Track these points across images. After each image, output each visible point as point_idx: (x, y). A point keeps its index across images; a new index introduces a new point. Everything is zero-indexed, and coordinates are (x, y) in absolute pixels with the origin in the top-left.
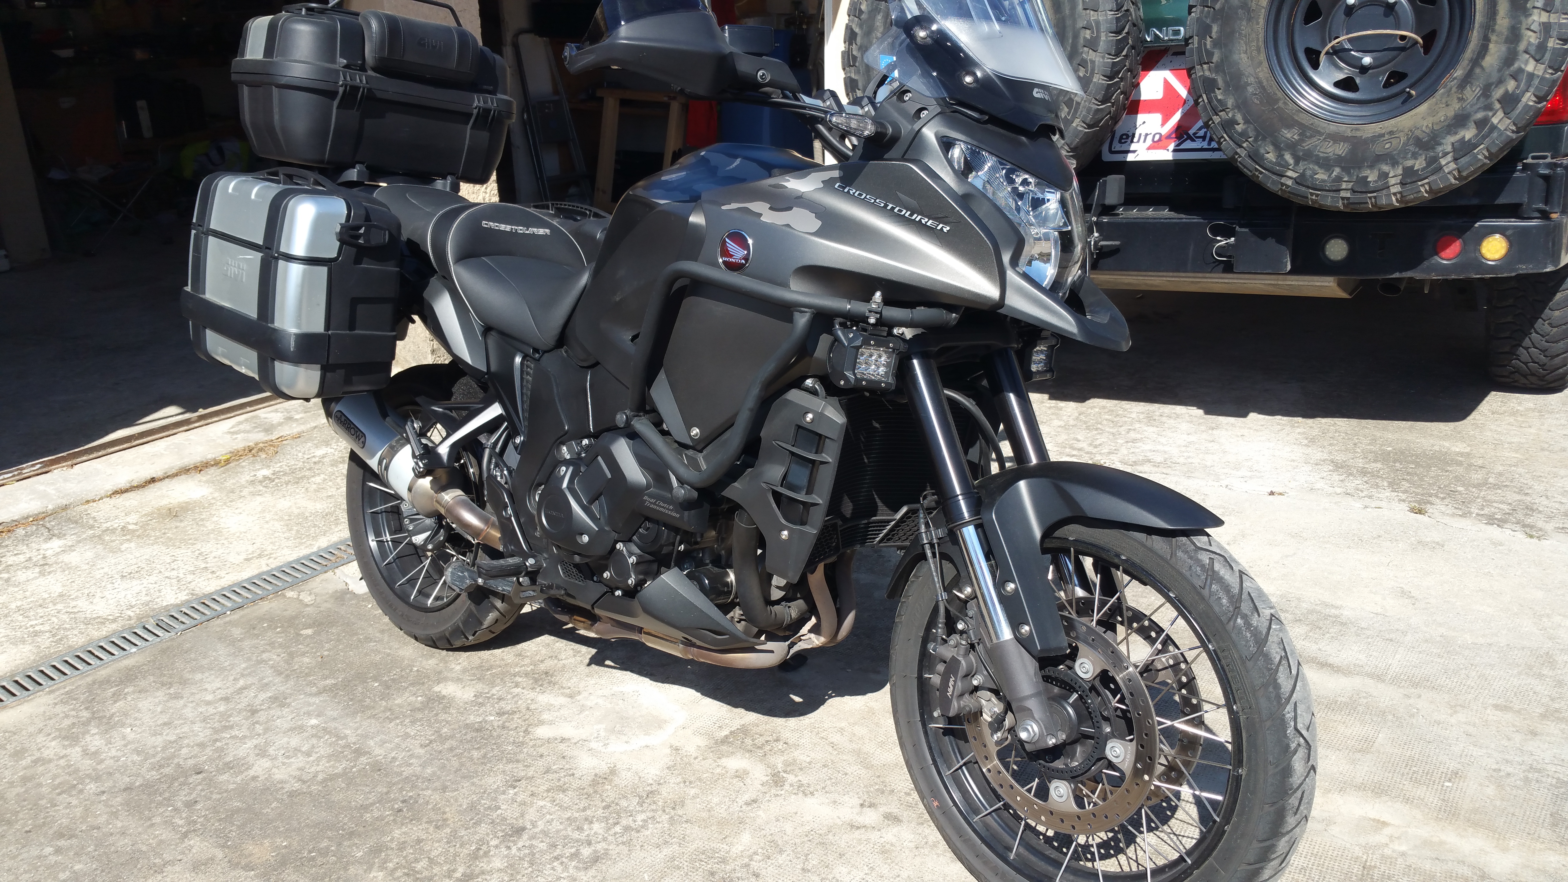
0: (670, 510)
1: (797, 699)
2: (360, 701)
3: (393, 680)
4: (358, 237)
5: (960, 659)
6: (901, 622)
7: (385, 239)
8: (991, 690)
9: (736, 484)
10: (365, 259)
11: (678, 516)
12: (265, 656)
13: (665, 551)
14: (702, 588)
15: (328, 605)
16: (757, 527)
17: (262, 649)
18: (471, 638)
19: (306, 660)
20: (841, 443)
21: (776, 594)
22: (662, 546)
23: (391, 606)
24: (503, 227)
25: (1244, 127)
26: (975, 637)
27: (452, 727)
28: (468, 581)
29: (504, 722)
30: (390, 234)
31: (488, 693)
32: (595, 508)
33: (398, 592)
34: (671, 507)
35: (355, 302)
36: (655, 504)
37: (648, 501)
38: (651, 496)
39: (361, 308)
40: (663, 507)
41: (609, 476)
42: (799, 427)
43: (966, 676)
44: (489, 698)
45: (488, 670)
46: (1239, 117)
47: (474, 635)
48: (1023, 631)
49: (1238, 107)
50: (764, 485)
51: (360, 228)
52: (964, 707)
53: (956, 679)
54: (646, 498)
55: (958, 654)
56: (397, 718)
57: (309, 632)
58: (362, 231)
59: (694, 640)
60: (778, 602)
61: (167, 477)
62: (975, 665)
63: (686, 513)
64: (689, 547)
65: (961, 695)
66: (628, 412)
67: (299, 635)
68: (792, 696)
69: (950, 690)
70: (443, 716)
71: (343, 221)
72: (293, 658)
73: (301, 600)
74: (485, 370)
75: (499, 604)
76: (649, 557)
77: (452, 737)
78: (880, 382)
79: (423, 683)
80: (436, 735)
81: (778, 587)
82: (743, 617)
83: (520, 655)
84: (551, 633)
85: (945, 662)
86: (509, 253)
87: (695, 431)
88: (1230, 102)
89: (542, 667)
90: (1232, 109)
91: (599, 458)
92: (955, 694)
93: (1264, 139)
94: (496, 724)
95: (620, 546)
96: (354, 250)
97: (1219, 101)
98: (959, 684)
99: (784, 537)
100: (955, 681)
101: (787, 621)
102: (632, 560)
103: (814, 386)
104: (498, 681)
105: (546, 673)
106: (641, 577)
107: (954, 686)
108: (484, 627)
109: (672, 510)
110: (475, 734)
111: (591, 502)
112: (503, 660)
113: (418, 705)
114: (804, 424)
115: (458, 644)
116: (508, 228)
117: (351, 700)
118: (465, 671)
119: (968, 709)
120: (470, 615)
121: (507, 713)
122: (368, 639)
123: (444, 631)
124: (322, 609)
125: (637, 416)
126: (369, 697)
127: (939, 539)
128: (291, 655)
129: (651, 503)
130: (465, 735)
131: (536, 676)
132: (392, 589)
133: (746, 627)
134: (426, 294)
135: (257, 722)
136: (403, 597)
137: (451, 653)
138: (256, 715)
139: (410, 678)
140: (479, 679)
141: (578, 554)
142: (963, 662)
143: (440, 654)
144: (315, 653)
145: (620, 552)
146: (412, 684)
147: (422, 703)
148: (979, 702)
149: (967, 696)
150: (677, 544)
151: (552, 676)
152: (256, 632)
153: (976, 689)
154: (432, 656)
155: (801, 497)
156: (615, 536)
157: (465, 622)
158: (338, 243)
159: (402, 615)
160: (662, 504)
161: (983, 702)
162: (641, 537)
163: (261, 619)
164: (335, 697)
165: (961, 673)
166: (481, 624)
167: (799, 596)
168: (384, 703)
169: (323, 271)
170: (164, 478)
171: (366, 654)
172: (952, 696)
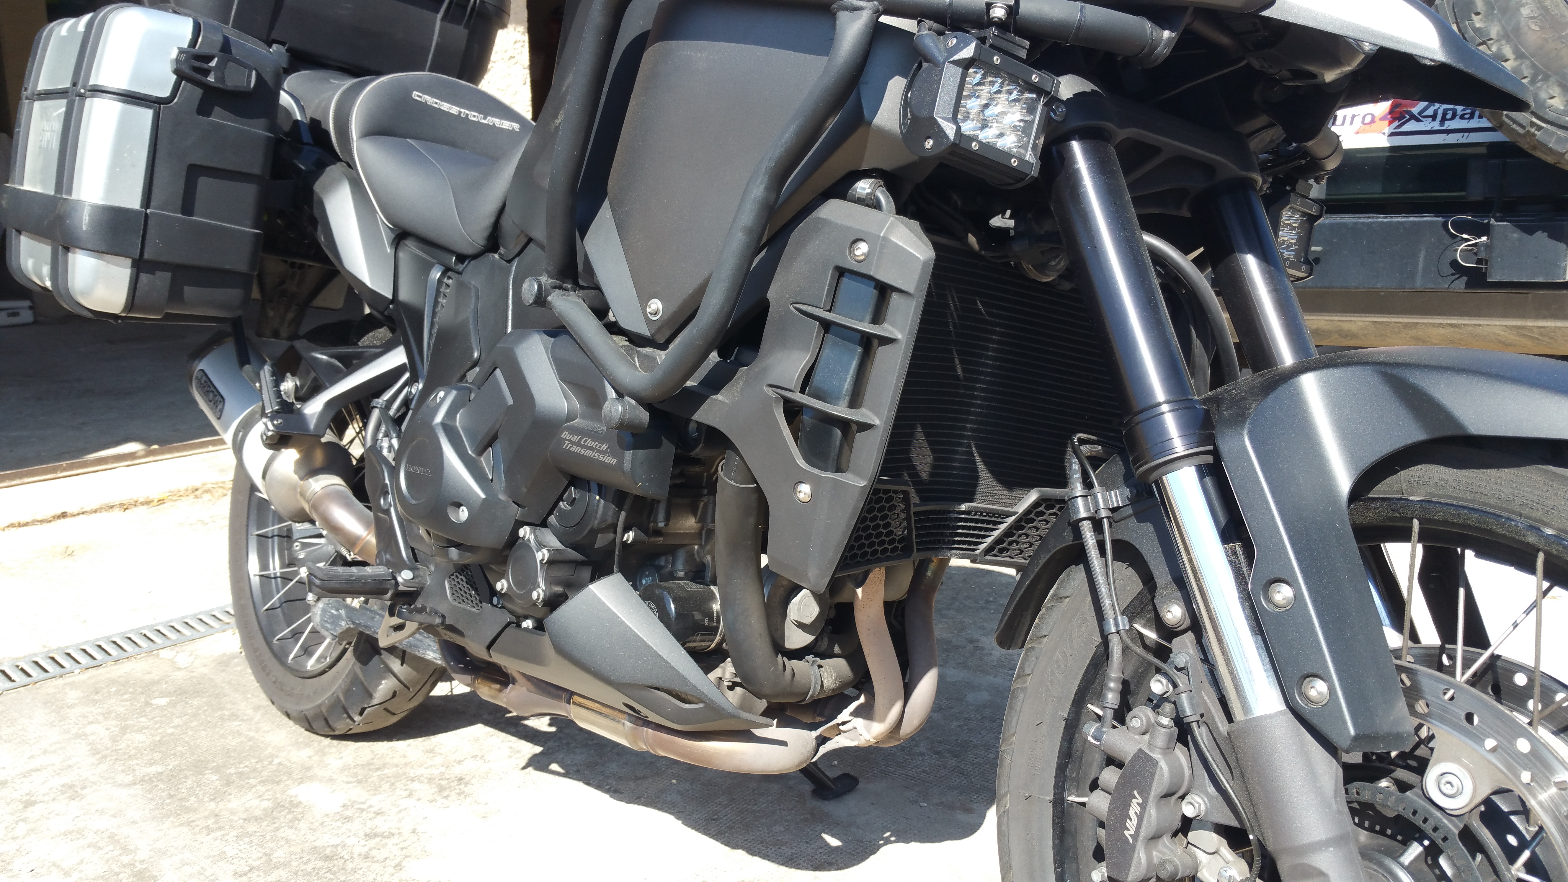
0: (600, 452)
1: (834, 842)
2: (181, 799)
3: (241, 774)
4: (206, 72)
5: (1156, 755)
6: (1023, 689)
7: (249, 82)
8: (1222, 830)
9: (719, 397)
10: (217, 110)
11: (613, 461)
12: (89, 729)
13: (601, 541)
14: (663, 616)
15: (205, 670)
16: (759, 489)
17: (91, 719)
18: (357, 718)
19: (140, 737)
20: (922, 300)
21: (796, 639)
22: (594, 533)
23: (264, 669)
24: (445, 106)
25: (1515, 64)
26: (1193, 706)
27: (292, 849)
28: (343, 623)
29: (370, 850)
30: (259, 77)
31: (364, 803)
32: (486, 462)
33: (275, 648)
34: (604, 447)
35: (194, 172)
36: (578, 444)
37: (569, 441)
38: (574, 431)
39: (204, 183)
40: (592, 449)
41: (510, 401)
42: (841, 272)
43: (1168, 795)
44: (362, 810)
45: (378, 769)
46: (1508, 51)
47: (361, 714)
48: (1312, 693)
49: (1506, 36)
50: (769, 391)
51: (210, 58)
52: (1162, 863)
53: (1145, 799)
54: (565, 435)
55: (1150, 745)
56: (220, 828)
57: (163, 701)
58: (213, 64)
59: (644, 711)
60: (798, 654)
61: (83, 513)
62: (1187, 772)
63: (629, 454)
64: (643, 536)
65: (1156, 837)
66: (544, 279)
67: (147, 704)
68: (825, 836)
69: (1132, 825)
70: (287, 833)
71: (185, 45)
72: (124, 734)
73: (175, 663)
74: (390, 296)
75: (395, 665)
76: (573, 554)
77: (286, 864)
78: (1008, 155)
79: (279, 782)
80: (264, 859)
81: (800, 625)
82: (738, 680)
83: (431, 751)
84: (487, 723)
85: (1120, 765)
86: (453, 144)
87: (655, 305)
88: (1494, 31)
89: (457, 771)
90: (1497, 41)
91: (498, 372)
92: (1143, 834)
93: (1546, 78)
94: (357, 851)
95: (525, 532)
96: (199, 92)
97: (1477, 30)
98: (1152, 811)
99: (801, 496)
100: (1143, 806)
101: (814, 691)
102: (542, 555)
103: (873, 193)
104: (386, 786)
105: (460, 779)
106: (558, 589)
107: (1140, 817)
108: (376, 701)
109: (604, 453)
110: (320, 864)
111: (481, 452)
112: (405, 756)
113: (258, 813)
114: (851, 265)
115: (341, 727)
116: (454, 110)
117: (171, 796)
118: (345, 768)
119: (1170, 868)
120: (354, 681)
121: (382, 836)
122: (234, 716)
123: (320, 706)
124: (194, 674)
125: (560, 288)
126: (197, 796)
127: (1114, 510)
128: (124, 730)
129: (573, 443)
130: (306, 863)
131: (444, 783)
132: (269, 643)
133: (743, 699)
134: (317, 187)
135: (23, 820)
136: (280, 656)
137: (335, 742)
138: (29, 809)
139: (265, 774)
140: (359, 782)
141: (457, 546)
142: (1163, 764)
143: (320, 742)
144: (157, 729)
145: (526, 544)
146: (264, 782)
147: (265, 810)
148: (1194, 858)
149: (1166, 840)
150: (620, 528)
151: (466, 784)
152: (96, 697)
153: (1186, 825)
154: (307, 745)
155: (840, 410)
156: (516, 512)
157: (348, 692)
158: (174, 77)
159: (275, 682)
160: (590, 443)
161: (1200, 855)
162: (563, 516)
163: (113, 682)
164: (150, 791)
165: (1159, 785)
166: (371, 696)
167: (837, 649)
168: (212, 805)
169: (147, 115)
170: (78, 514)
171: (223, 736)
172: (1135, 837)
